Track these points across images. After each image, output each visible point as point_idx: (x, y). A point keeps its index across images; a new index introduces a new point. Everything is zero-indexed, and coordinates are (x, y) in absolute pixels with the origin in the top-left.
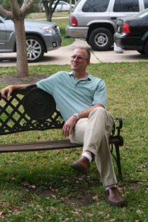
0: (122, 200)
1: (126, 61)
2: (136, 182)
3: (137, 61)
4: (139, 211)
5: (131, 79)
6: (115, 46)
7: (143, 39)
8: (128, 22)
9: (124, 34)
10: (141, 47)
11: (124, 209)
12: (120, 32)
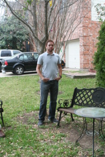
0: (3, 135)
1: (7, 76)
2: (10, 126)
3: (11, 76)
4: (11, 138)
5: (9, 84)
6: (2, 70)
7: (13, 67)
8: (7, 61)
9: (5, 66)
10: (13, 71)
11: (5, 139)
12: (4, 65)
